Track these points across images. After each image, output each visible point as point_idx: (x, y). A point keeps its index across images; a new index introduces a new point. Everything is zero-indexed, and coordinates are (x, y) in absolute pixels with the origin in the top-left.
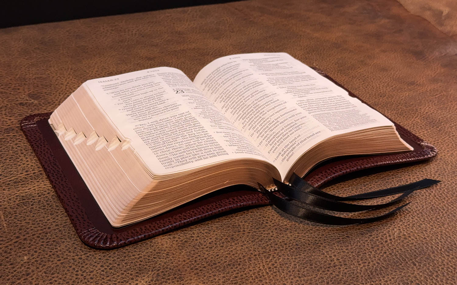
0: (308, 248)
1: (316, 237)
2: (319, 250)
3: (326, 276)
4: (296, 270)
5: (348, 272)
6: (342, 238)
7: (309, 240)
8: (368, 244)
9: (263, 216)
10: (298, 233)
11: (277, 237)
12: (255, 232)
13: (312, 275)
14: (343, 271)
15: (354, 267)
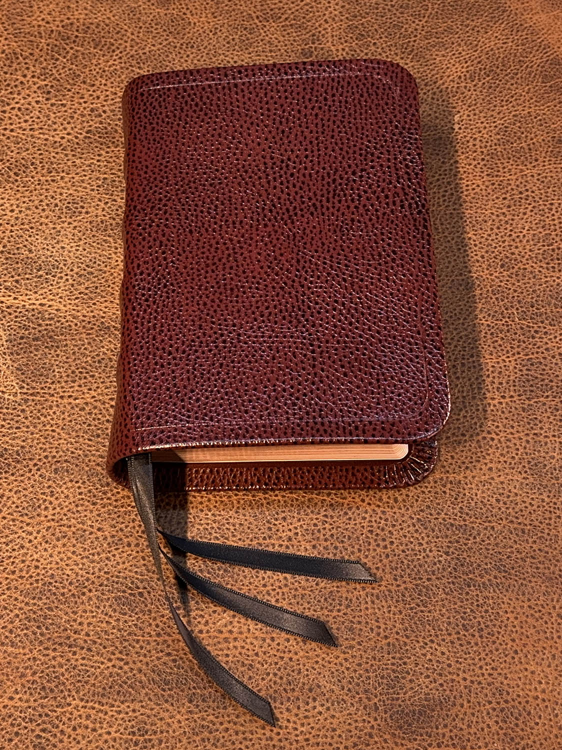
0: (62, 591)
1: (93, 574)
2: (76, 603)
3: (43, 658)
4: (10, 626)
5: (80, 668)
6: (131, 594)
7: (77, 574)
8: (157, 626)
9: (52, 492)
10: (74, 553)
11: (36, 547)
12: (13, 520)
13: (24, 648)
14: (77, 660)
15: (96, 662)
